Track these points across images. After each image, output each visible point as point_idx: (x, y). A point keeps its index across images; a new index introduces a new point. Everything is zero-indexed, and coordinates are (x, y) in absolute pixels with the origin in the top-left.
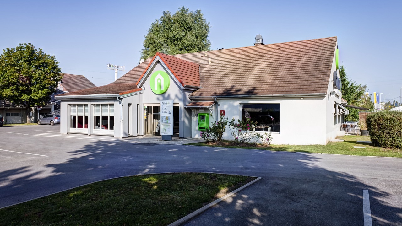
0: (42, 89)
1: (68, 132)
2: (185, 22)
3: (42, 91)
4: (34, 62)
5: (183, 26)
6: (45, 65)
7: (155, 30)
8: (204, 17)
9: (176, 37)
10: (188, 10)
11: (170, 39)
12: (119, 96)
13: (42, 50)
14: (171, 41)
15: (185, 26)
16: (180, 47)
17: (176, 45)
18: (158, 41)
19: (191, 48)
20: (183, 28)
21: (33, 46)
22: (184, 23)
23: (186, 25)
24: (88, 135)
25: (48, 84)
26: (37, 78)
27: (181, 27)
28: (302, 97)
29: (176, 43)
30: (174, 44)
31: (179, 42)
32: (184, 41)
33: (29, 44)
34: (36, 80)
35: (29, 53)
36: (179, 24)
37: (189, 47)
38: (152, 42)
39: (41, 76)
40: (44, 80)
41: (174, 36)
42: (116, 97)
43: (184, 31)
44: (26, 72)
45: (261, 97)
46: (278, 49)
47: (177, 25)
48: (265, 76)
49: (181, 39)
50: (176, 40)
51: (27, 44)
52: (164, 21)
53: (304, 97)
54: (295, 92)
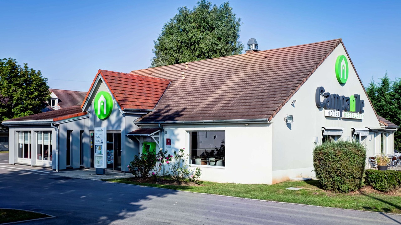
0: (24, 111)
1: (15, 163)
2: (204, 20)
3: (24, 113)
4: (15, 80)
5: (202, 25)
6: (28, 82)
7: (168, 32)
8: (233, 12)
9: (193, 40)
10: (209, 3)
11: (185, 43)
12: (53, 122)
13: (27, 65)
14: (186, 46)
15: (203, 25)
16: (198, 53)
17: (193, 51)
18: (170, 46)
19: (211, 53)
20: (202, 29)
21: (16, 61)
22: (203, 22)
23: (206, 24)
24: (30, 166)
25: (31, 105)
26: (18, 99)
27: (200, 26)
28: (246, 124)
29: (193, 48)
30: (191, 49)
31: (197, 46)
32: (202, 45)
33: (10, 58)
34: (17, 100)
35: (9, 69)
36: (196, 23)
37: (208, 52)
38: (164, 48)
39: (22, 96)
40: (26, 100)
41: (190, 39)
42: (50, 124)
43: (203, 32)
44: (6, 91)
45: (203, 123)
46: (266, 58)
47: (194, 24)
48: (225, 95)
49: (198, 43)
50: (193, 45)
51: (7, 59)
52: (179, 21)
53: (249, 123)
54: (240, 117)
